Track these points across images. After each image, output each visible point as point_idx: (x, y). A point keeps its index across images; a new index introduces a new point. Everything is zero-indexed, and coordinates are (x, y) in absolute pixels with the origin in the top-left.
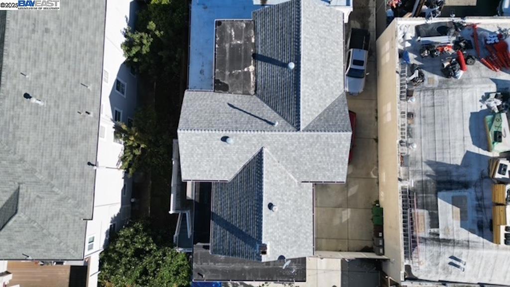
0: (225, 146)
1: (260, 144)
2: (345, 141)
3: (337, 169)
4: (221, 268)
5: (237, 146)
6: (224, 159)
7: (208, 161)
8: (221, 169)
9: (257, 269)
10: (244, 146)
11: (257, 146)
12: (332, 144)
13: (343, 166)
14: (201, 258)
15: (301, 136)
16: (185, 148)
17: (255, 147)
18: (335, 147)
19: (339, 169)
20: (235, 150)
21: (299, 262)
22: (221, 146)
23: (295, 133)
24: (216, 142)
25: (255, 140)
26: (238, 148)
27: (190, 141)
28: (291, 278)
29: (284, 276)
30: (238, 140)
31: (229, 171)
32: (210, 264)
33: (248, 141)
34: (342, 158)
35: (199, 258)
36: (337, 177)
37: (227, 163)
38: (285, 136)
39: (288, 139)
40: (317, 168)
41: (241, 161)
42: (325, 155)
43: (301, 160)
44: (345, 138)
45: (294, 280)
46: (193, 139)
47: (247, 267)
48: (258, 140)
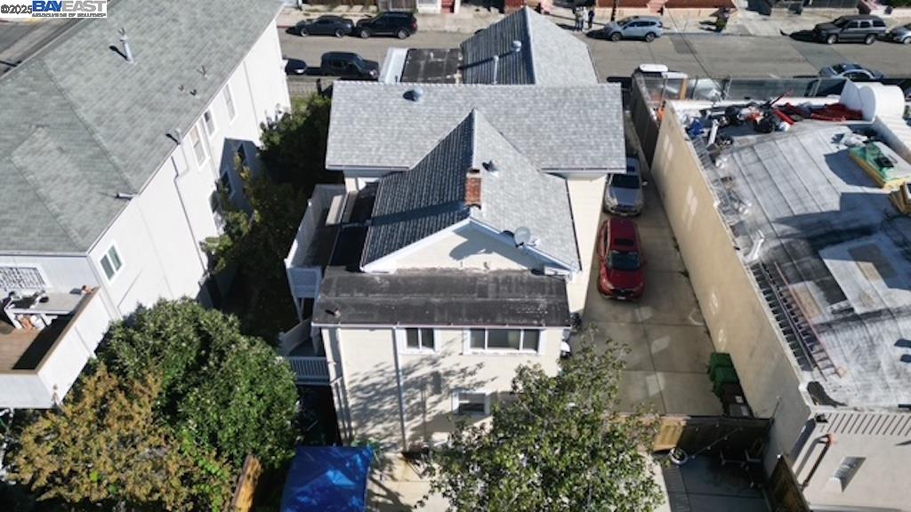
0: (410, 107)
1: (469, 105)
2: (612, 97)
3: (606, 144)
4: (378, 302)
5: (430, 108)
6: (406, 129)
7: (377, 132)
8: (398, 146)
9: (458, 303)
10: (442, 108)
11: (464, 109)
12: (592, 103)
13: (616, 140)
14: (338, 286)
15: (537, 91)
16: (341, 108)
17: (461, 110)
18: (596, 107)
19: (610, 144)
20: (426, 115)
21: (551, 293)
22: (402, 107)
23: (527, 86)
24: (394, 99)
25: (461, 98)
26: (431, 111)
27: (352, 98)
28: (536, 319)
29: (518, 315)
30: (432, 97)
31: (412, 150)
32: (356, 295)
33: (449, 99)
34: (613, 125)
35: (334, 286)
36: (609, 159)
37: (411, 136)
38: (511, 91)
39: (517, 96)
40: (570, 144)
41: (434, 133)
42: (581, 121)
43: (541, 130)
44: (611, 93)
45: (542, 322)
46: (358, 94)
47: (436, 300)
48: (465, 98)
